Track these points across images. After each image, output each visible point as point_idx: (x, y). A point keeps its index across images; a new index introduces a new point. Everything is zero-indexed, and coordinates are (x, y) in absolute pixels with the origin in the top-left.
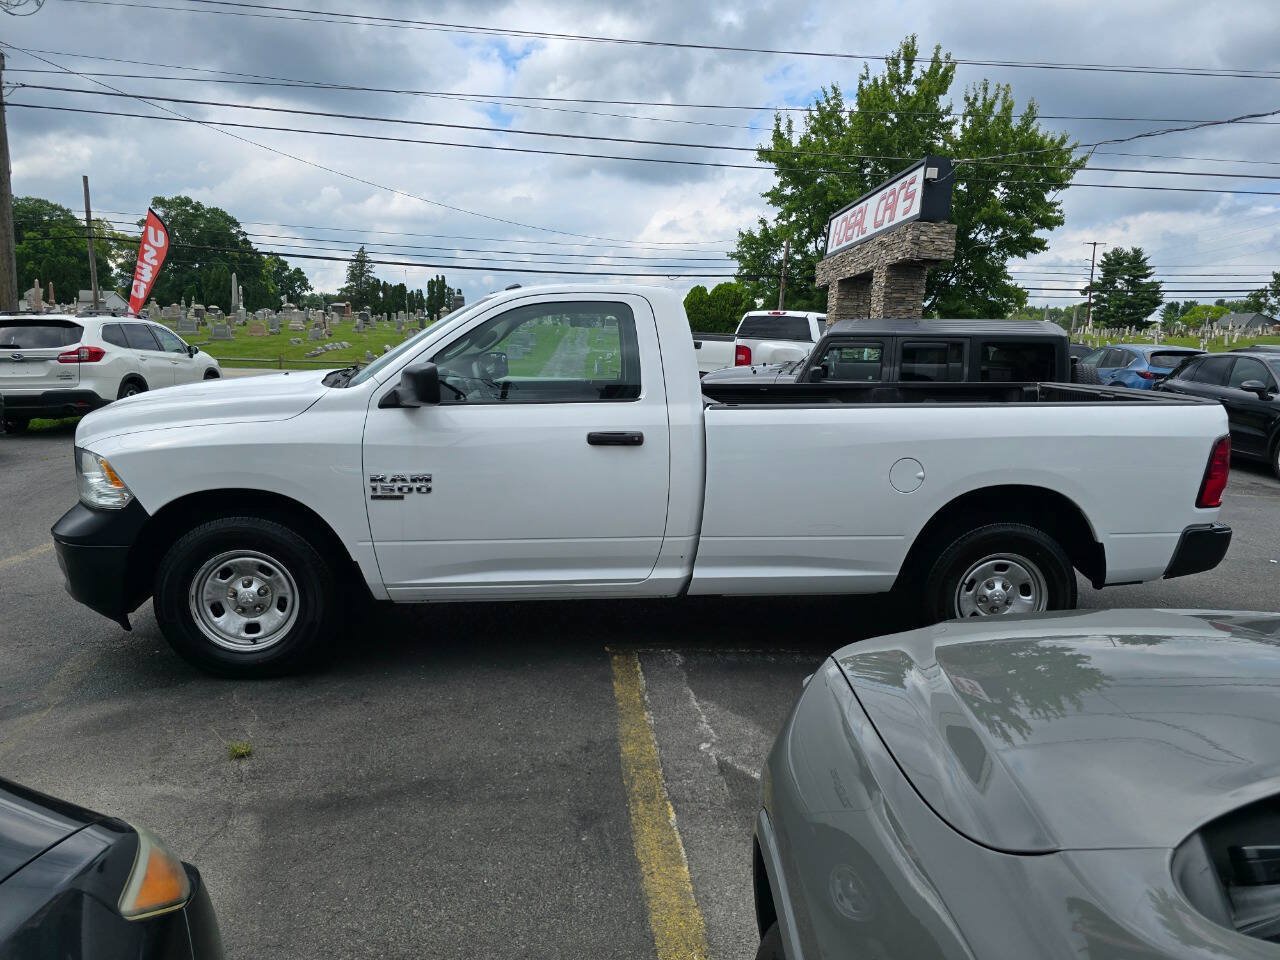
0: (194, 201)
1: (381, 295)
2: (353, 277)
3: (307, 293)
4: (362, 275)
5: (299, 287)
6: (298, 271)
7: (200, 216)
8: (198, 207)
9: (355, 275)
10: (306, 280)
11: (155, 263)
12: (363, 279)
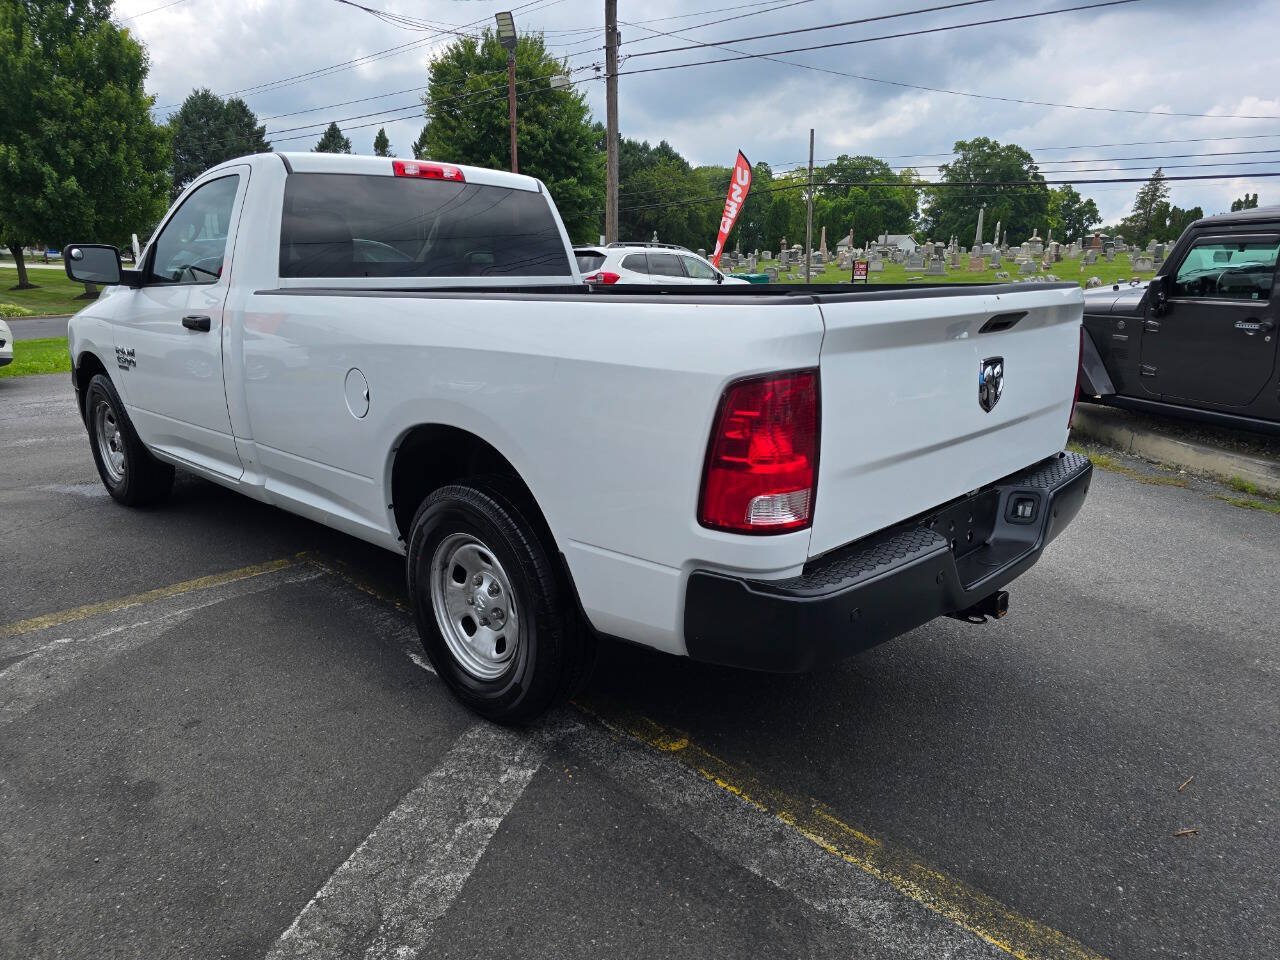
0: (992, 141)
1: (1168, 223)
2: (1143, 203)
3: (1095, 227)
4: (1153, 200)
5: (1088, 220)
6: (1090, 203)
7: (994, 154)
8: (995, 145)
9: (1145, 201)
10: (1096, 212)
11: (740, 200)
12: (1154, 205)
